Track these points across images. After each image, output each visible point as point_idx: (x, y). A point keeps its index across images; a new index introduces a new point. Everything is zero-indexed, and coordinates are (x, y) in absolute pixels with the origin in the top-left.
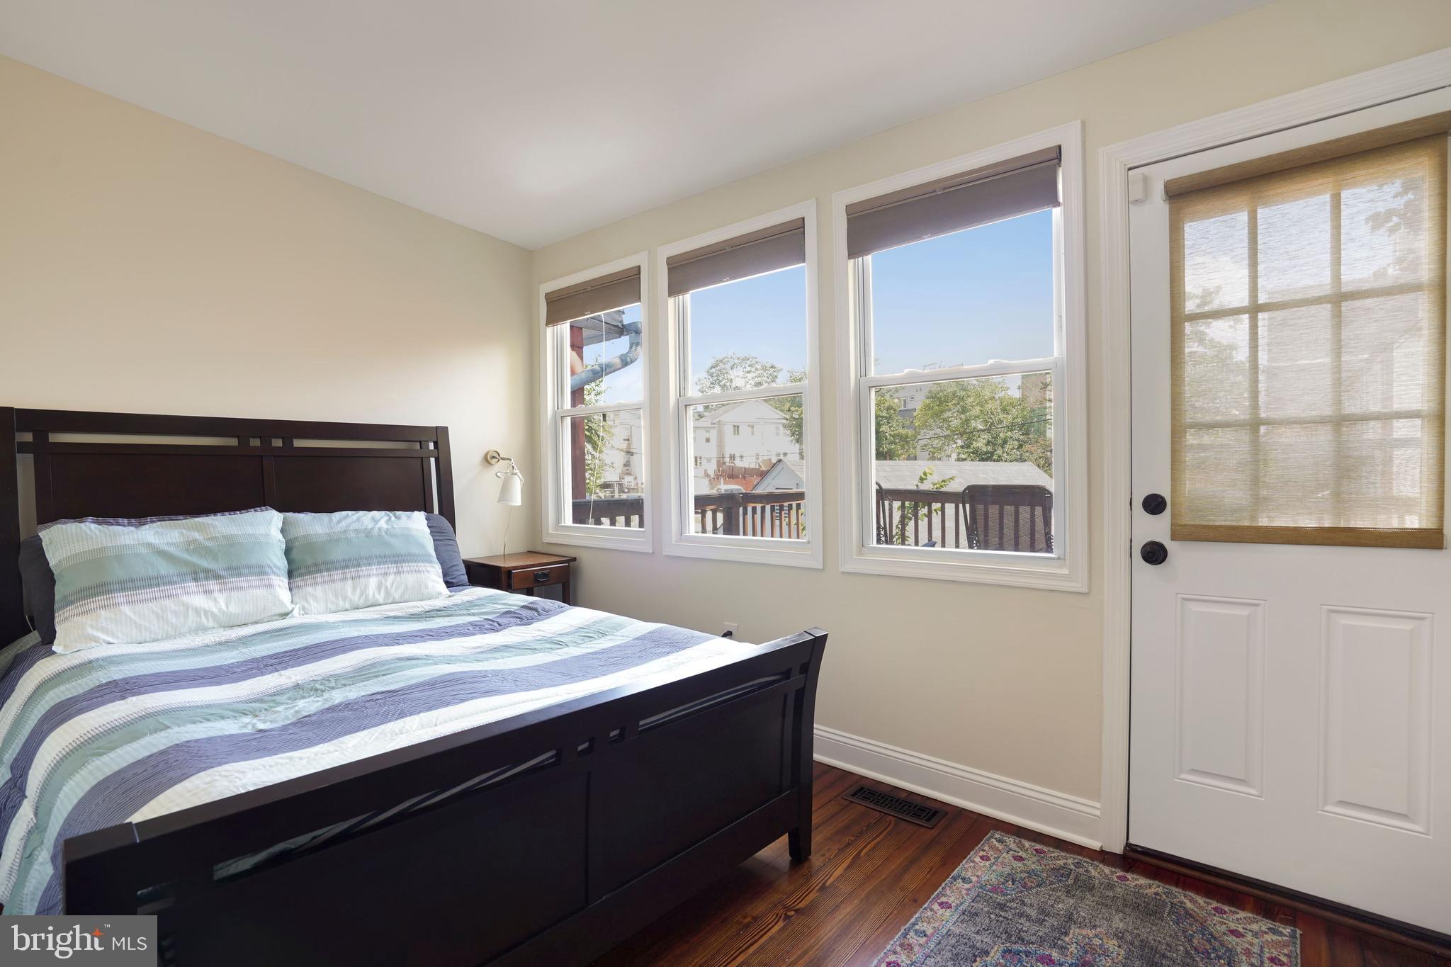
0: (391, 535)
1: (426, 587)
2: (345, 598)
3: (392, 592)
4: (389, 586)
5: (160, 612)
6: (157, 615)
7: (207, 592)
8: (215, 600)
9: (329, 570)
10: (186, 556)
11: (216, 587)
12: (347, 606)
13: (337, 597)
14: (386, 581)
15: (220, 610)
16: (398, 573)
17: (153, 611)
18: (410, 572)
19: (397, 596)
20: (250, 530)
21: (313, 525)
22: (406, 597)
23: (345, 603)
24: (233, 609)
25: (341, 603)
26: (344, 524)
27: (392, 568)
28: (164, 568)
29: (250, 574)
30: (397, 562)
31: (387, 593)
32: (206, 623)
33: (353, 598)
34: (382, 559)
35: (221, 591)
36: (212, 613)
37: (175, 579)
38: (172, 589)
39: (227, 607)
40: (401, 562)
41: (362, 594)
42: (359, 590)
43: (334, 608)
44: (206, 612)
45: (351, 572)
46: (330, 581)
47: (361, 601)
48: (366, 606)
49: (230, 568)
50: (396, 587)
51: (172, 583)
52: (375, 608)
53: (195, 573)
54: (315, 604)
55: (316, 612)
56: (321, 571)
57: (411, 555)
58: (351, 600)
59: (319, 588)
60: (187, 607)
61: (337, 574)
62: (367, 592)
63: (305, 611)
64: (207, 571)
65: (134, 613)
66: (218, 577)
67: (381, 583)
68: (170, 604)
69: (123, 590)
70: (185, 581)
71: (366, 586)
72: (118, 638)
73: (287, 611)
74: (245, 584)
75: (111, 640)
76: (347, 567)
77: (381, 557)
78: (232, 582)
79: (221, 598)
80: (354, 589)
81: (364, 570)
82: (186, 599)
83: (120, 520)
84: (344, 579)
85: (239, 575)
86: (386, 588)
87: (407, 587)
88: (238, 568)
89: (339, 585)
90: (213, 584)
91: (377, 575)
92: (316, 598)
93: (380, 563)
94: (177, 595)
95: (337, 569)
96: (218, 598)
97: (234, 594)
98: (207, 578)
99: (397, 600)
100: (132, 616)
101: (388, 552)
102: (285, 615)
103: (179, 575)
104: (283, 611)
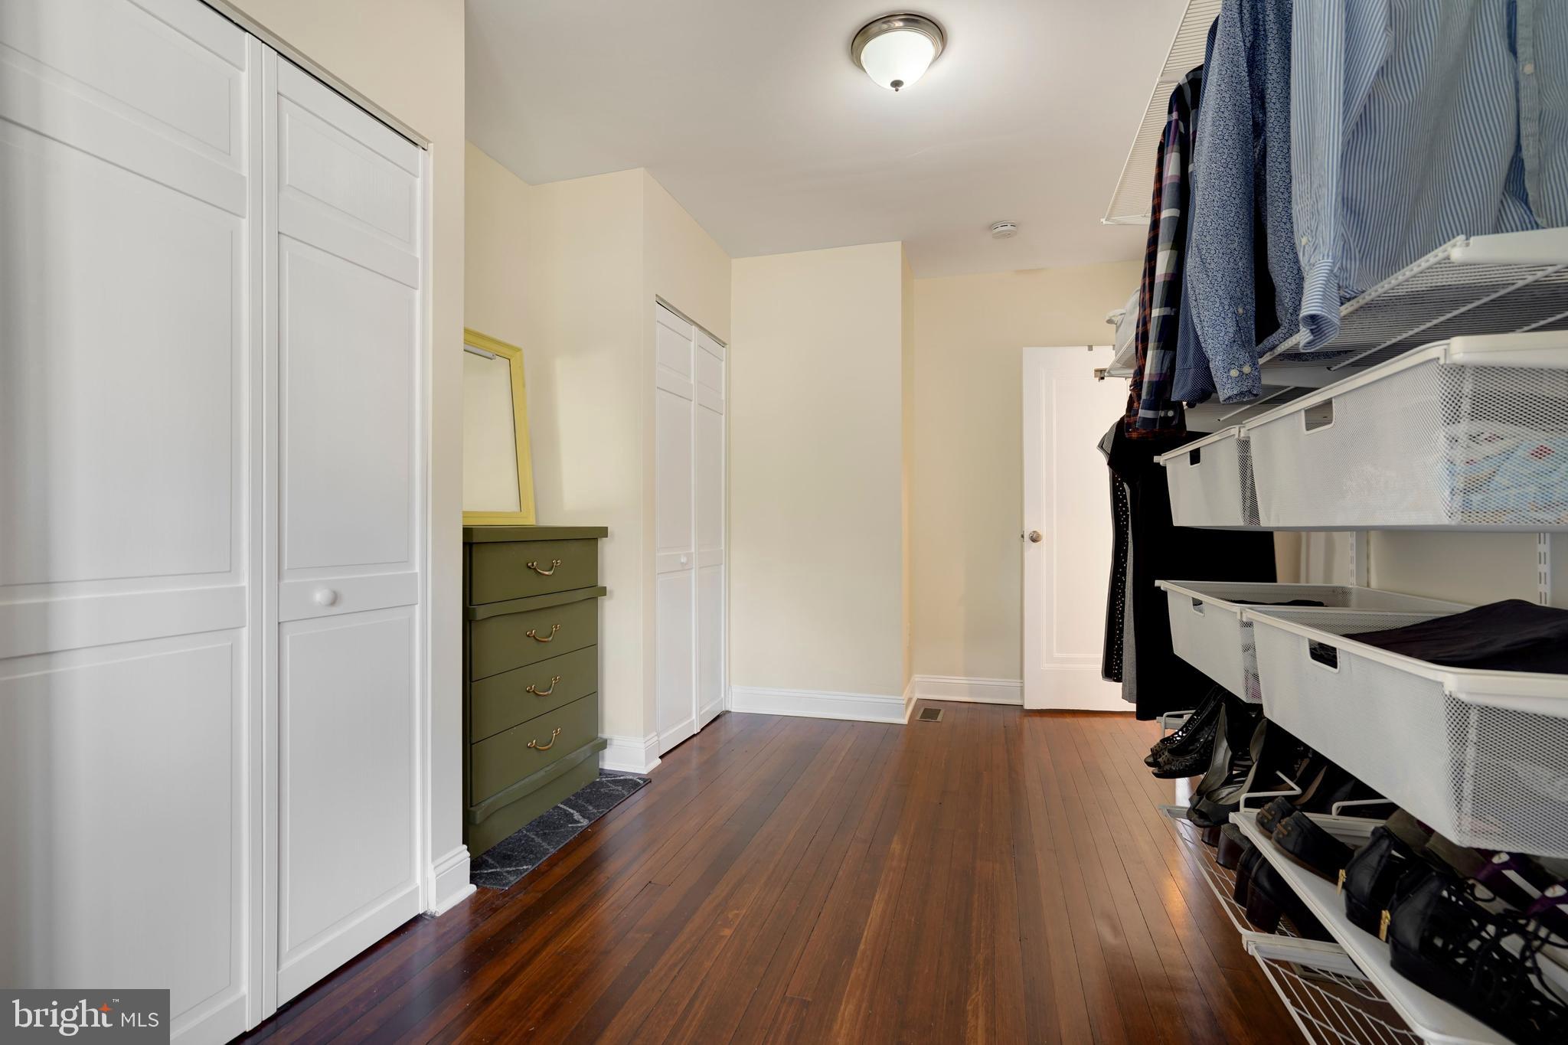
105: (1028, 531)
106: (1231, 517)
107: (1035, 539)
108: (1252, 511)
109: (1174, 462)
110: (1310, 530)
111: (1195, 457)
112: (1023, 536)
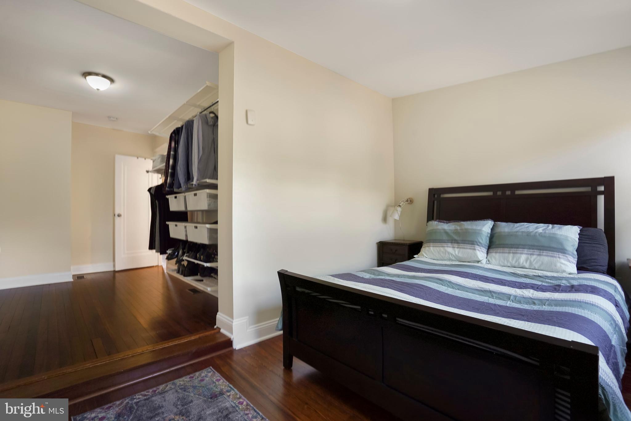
0: (541, 236)
1: (555, 266)
2: (508, 261)
3: (533, 263)
4: (532, 260)
5: (439, 251)
6: (438, 252)
7: (453, 247)
8: (455, 250)
9: (503, 247)
10: (452, 235)
11: (456, 246)
12: (509, 265)
13: (504, 260)
14: (531, 257)
15: (456, 254)
16: (539, 255)
17: (437, 250)
18: (547, 256)
19: (537, 266)
20: (474, 227)
21: (505, 227)
22: (542, 268)
23: (508, 263)
24: (460, 255)
25: (506, 263)
26: (518, 229)
27: (537, 252)
28: (445, 237)
29: (468, 244)
30: (540, 250)
31: (531, 263)
32: (452, 258)
33: (512, 262)
34: (532, 247)
35: (457, 248)
36: (453, 255)
37: (446, 241)
38: (444, 245)
39: (458, 254)
40: (543, 250)
41: (516, 262)
42: (515, 259)
43: (503, 265)
44: (451, 254)
45: (513, 250)
46: (503, 253)
47: (516, 264)
48: (519, 267)
49: (462, 240)
50: (536, 262)
51: (445, 242)
52: (524, 270)
53: (452, 240)
54: (495, 261)
55: (494, 264)
56: (500, 248)
57: (550, 247)
58: (511, 262)
59: (498, 254)
60: (446, 251)
61: (507, 250)
62: (519, 261)
63: (489, 262)
64: (455, 240)
65: (433, 249)
66: (458, 243)
67: (528, 258)
68: (442, 249)
69: (433, 242)
70: (448, 243)
71: (519, 258)
72: (428, 256)
73: (479, 260)
74: (466, 247)
75: (426, 256)
76: (512, 248)
77: (531, 246)
78: (462, 245)
79: (457, 250)
80: (513, 258)
81: (520, 250)
82: (446, 248)
83: (444, 221)
84: (509, 253)
85: (464, 243)
86: (531, 261)
87: (543, 263)
88: (465, 241)
89: (506, 255)
90: (456, 245)
91: (526, 254)
92: (495, 259)
93: (530, 249)
94: (444, 247)
95: (507, 248)
96: (456, 250)
97: (461, 250)
98: (455, 243)
99: (536, 268)
100: (432, 250)
101: (536, 244)
102: (478, 262)
103: (448, 240)
104: (478, 260)
105: (117, 213)
106: (182, 209)
107: (119, 216)
108: (186, 207)
109: (171, 198)
110: (197, 211)
111: (176, 197)
112: (115, 215)
